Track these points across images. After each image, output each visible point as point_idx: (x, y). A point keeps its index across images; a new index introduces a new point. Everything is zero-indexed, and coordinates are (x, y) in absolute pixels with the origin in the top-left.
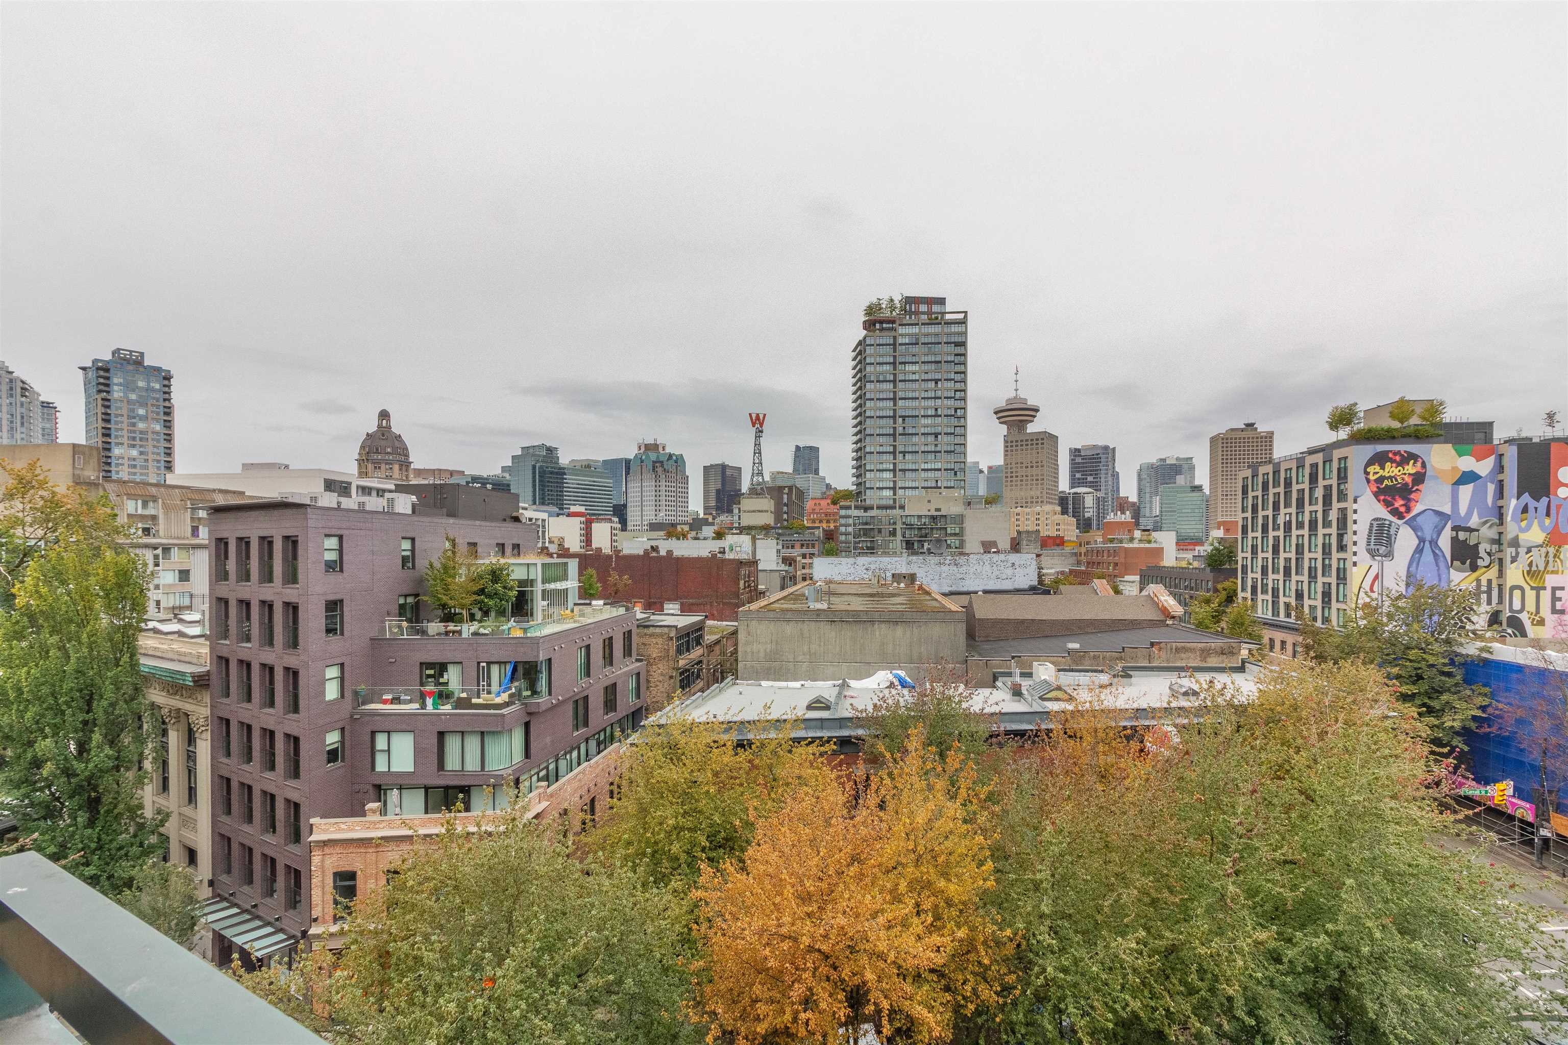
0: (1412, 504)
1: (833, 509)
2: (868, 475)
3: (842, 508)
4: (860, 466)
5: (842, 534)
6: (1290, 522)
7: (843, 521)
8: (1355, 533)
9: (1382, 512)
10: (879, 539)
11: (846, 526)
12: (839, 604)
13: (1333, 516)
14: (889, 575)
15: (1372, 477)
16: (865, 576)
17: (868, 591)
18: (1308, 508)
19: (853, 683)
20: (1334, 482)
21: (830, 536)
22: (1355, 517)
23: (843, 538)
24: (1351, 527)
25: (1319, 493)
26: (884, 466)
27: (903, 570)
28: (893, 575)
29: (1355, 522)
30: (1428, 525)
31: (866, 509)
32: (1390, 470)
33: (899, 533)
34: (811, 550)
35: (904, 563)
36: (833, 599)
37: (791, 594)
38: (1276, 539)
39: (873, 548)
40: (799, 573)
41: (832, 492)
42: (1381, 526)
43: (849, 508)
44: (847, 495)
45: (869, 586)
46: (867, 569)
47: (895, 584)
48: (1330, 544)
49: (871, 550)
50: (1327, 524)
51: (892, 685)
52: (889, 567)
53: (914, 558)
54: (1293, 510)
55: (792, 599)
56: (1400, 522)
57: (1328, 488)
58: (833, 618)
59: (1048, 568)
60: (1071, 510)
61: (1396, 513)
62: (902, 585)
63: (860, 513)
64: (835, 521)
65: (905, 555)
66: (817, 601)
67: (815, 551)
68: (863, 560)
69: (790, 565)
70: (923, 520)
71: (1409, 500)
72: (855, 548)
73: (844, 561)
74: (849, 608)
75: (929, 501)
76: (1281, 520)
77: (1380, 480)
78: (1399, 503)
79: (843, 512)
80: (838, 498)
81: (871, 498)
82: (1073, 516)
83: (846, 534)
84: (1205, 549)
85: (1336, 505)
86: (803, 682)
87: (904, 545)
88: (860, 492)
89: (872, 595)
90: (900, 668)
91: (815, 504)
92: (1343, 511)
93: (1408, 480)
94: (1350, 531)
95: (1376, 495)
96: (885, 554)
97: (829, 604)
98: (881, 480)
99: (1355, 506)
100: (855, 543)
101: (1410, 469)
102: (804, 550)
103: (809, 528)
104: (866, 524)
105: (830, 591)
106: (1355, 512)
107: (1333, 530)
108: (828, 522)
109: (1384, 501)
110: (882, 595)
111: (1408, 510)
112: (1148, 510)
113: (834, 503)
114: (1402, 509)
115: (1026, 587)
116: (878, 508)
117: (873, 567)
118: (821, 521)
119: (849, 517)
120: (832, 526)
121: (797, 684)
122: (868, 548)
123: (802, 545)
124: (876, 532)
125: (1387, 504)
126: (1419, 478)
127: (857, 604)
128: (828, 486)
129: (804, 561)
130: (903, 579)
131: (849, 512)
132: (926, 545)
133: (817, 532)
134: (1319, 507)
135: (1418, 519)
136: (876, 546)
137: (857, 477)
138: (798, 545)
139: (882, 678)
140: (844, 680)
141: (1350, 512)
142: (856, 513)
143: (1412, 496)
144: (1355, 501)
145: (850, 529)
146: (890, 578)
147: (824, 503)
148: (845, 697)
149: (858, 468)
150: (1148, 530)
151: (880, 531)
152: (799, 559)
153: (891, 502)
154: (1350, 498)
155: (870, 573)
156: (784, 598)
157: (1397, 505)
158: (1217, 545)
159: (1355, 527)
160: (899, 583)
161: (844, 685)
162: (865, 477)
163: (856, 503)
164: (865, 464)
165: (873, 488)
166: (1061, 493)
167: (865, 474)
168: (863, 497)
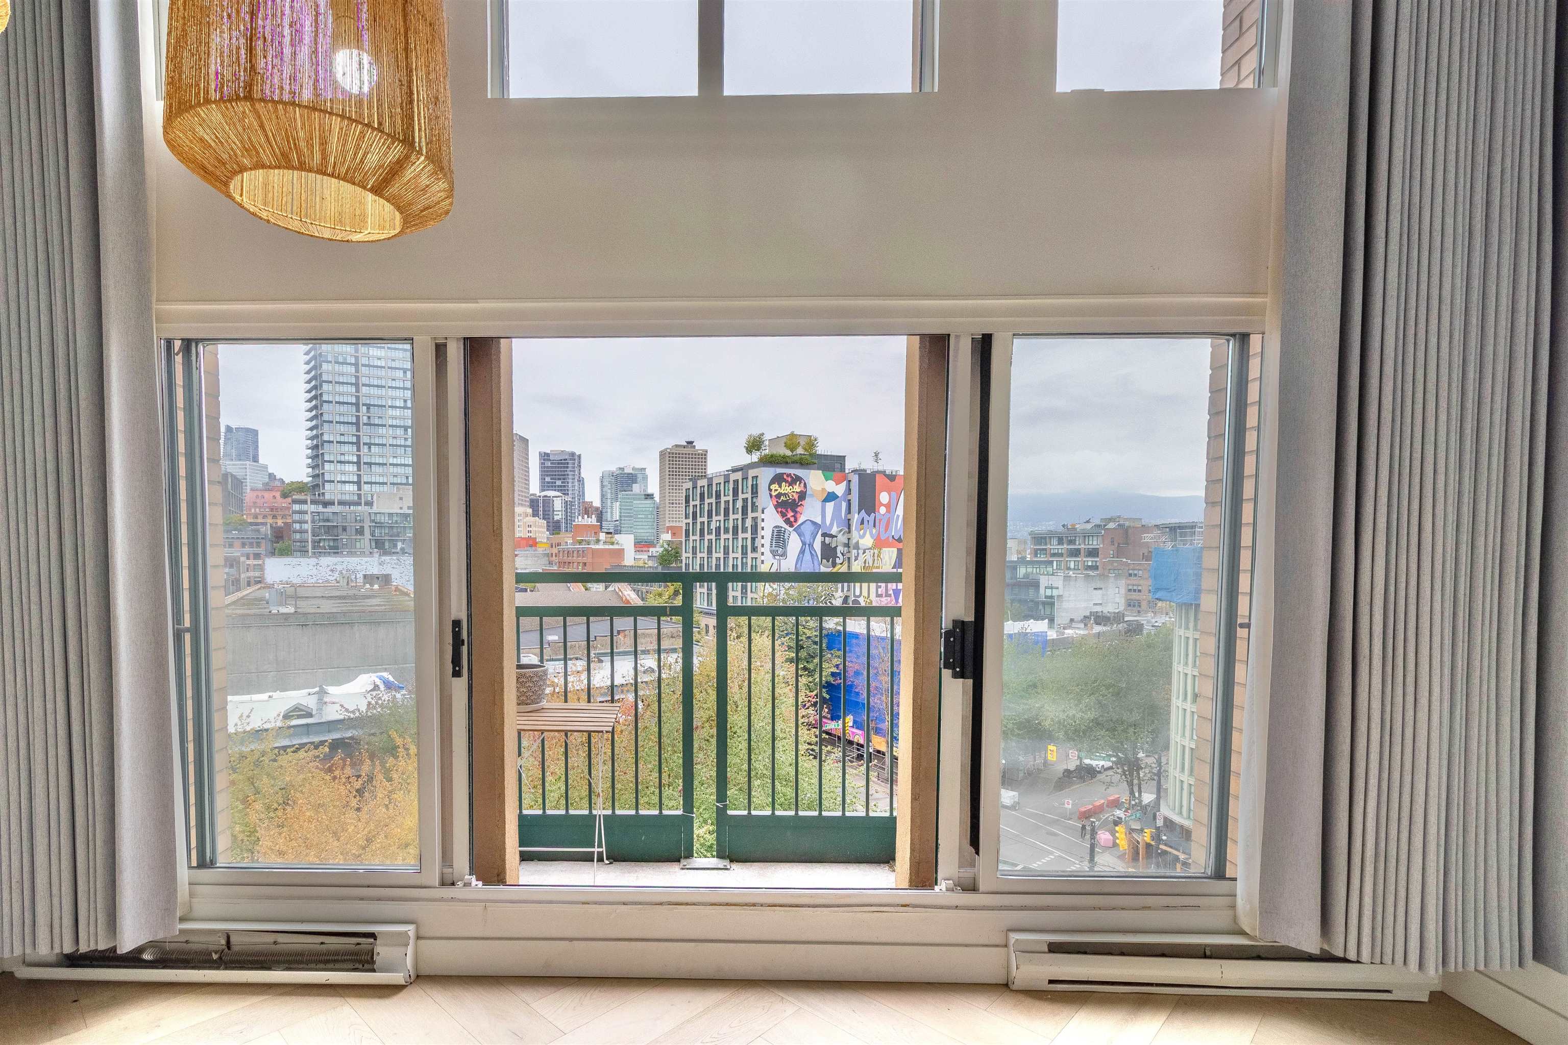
0: (798, 515)
1: (284, 503)
2: (327, 466)
3: (295, 502)
4: (317, 456)
5: (295, 532)
6: (719, 527)
7: (297, 517)
8: (763, 537)
9: (780, 522)
10: (344, 537)
11: (300, 522)
12: (307, 607)
13: (749, 523)
14: (360, 576)
15: (774, 494)
16: (331, 578)
17: (338, 594)
18: (732, 517)
19: (331, 689)
20: (749, 496)
21: (279, 535)
22: (763, 524)
23: (298, 536)
24: (761, 533)
25: (739, 504)
26: (347, 458)
27: (375, 570)
28: (365, 576)
29: (763, 529)
30: (808, 529)
31: (326, 504)
32: (785, 488)
33: (367, 531)
34: (256, 550)
35: (376, 564)
36: (301, 603)
37: (242, 598)
38: (710, 541)
39: (336, 548)
40: (243, 576)
41: (277, 483)
42: (779, 532)
43: (305, 502)
44: (301, 488)
45: (337, 588)
46: (332, 571)
47: (368, 586)
48: (746, 546)
49: (335, 549)
50: (744, 530)
51: (376, 688)
52: (358, 568)
53: (387, 558)
54: (721, 518)
55: (244, 605)
56: (791, 529)
57: (745, 501)
58: (302, 621)
59: (522, 569)
60: (541, 513)
61: (788, 522)
62: (376, 587)
63: (320, 508)
64: (283, 517)
65: (377, 555)
66: (281, 605)
67: (262, 550)
68: (327, 561)
69: (231, 566)
70: (395, 518)
71: (796, 512)
72: (314, 548)
73: (304, 561)
74: (318, 611)
75: (401, 499)
76: (713, 526)
77: (778, 496)
78: (790, 514)
79: (296, 507)
80: (291, 491)
81: (330, 492)
82: (544, 519)
83: (301, 532)
84: (657, 550)
85: (751, 515)
86: (271, 694)
87: (373, 544)
88: (318, 485)
89: (343, 597)
90: (385, 670)
91: (257, 497)
92: (755, 519)
93: (796, 496)
94: (759, 536)
95: (776, 507)
96: (351, 554)
97: (296, 607)
98: (343, 473)
99: (763, 516)
100: (314, 542)
101: (797, 488)
102: (247, 549)
103: (251, 524)
104: (328, 520)
105: (291, 593)
106: (763, 520)
107: (749, 535)
108: (274, 517)
109: (781, 512)
110: (355, 597)
111: (796, 521)
112: (609, 514)
113: (285, 496)
114: (792, 519)
116: (341, 503)
117: (339, 568)
118: (265, 517)
119: (306, 512)
120: (280, 523)
121: (264, 696)
122: (331, 548)
123: (243, 545)
124: (340, 530)
125: (783, 515)
126: (802, 496)
127: (328, 607)
128: (272, 476)
129: (248, 562)
130: (376, 580)
131: (304, 507)
132: (400, 545)
133: (263, 529)
134: (739, 516)
135: (802, 527)
136: (340, 545)
137: (313, 468)
138: (237, 543)
139: (364, 682)
140: (321, 687)
141: (759, 521)
142: (313, 508)
143: (798, 509)
144: (763, 512)
145: (305, 526)
146: (360, 580)
147: (268, 495)
148: (326, 703)
149: (314, 457)
150: (611, 533)
151: (344, 529)
152: (243, 559)
153: (356, 498)
154: (760, 509)
155: (336, 575)
156: (234, 603)
157: (789, 516)
158: (666, 546)
159: (763, 533)
160: (372, 585)
161: (322, 693)
162: (323, 469)
163: (313, 497)
164: (323, 454)
165: (333, 482)
166: (532, 495)
167: (323, 465)
168: (322, 491)
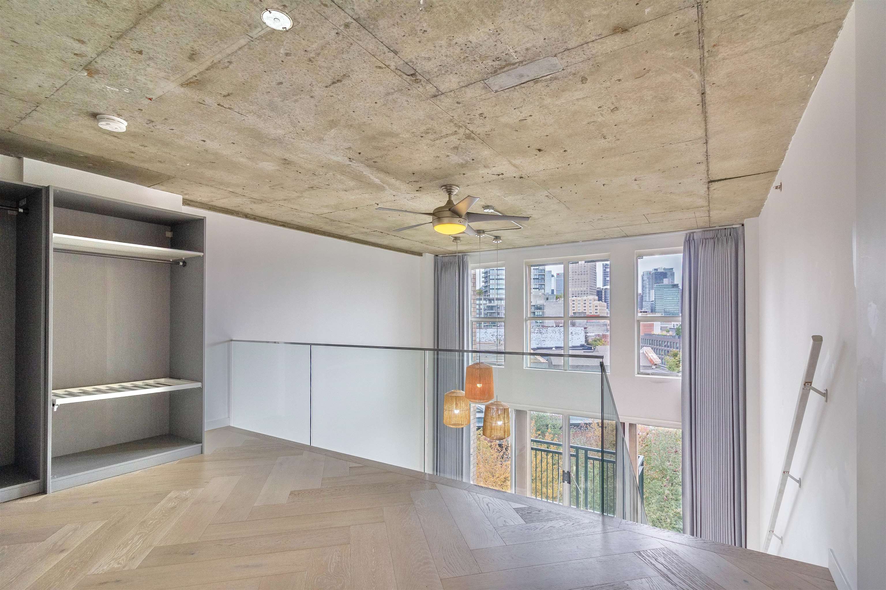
2: (491, 282)
11: (479, 310)
16: (492, 339)
31: (490, 301)
43: (481, 299)
46: (492, 335)
59: (590, 333)
60: (603, 298)
63: (487, 303)
81: (492, 294)
82: (605, 302)
88: (487, 291)
98: (499, 284)
112: (647, 297)
115: (579, 345)
116: (497, 300)
131: (481, 302)
137: (485, 282)
142: (484, 302)
145: (482, 312)
149: (486, 277)
155: (494, 337)
162: (489, 283)
163: (484, 297)
164: (489, 276)
165: (494, 289)
166: (598, 288)
167: (489, 281)
168: (489, 294)
